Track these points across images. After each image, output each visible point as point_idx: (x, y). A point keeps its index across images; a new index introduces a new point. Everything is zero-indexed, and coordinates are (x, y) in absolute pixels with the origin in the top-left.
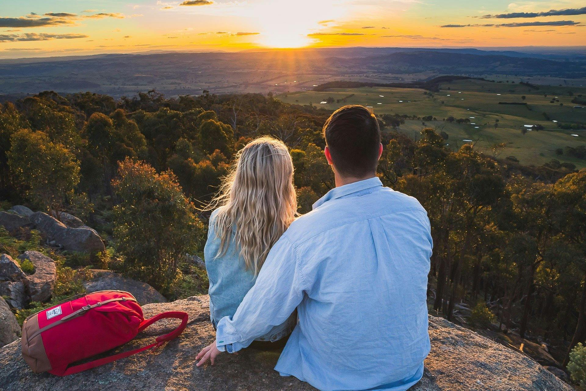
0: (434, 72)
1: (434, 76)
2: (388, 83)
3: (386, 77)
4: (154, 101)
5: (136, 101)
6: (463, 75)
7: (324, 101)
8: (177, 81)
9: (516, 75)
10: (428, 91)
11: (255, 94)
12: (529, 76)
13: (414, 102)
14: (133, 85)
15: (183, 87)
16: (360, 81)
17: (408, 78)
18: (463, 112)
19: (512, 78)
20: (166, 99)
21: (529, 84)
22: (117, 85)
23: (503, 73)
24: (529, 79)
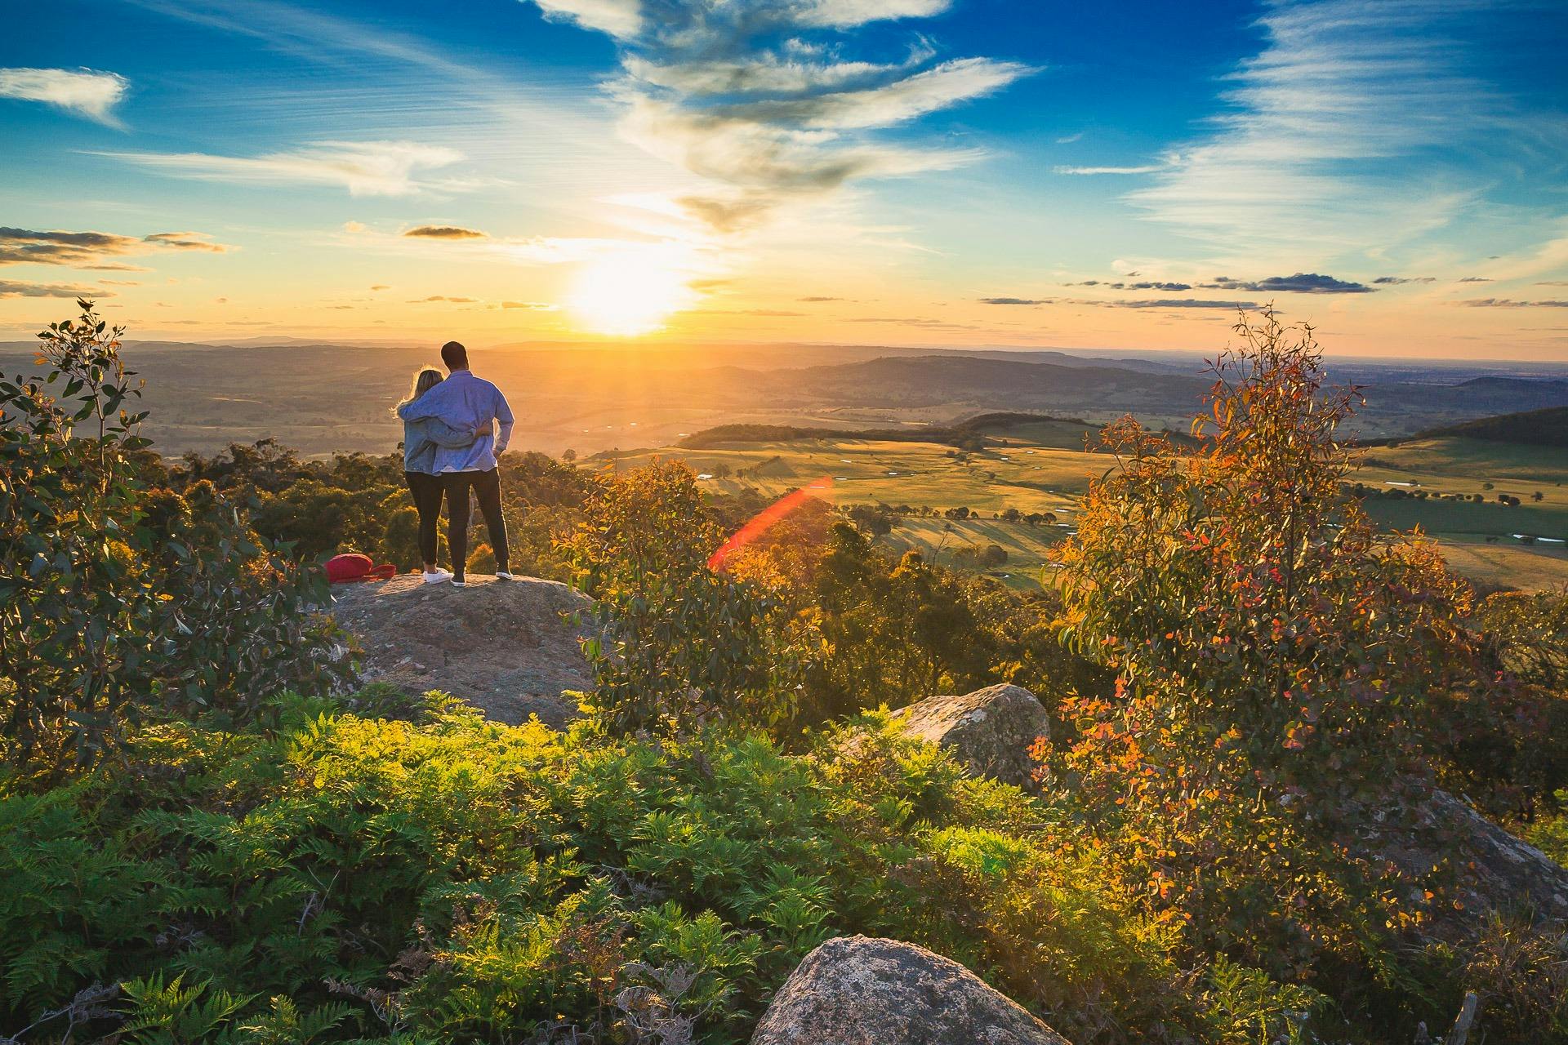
0: (968, 405)
1: (971, 414)
2: (861, 429)
3: (857, 415)
4: (271, 465)
5: (223, 464)
6: (1037, 413)
7: (706, 471)
8: (326, 417)
9: (1154, 414)
10: (956, 450)
11: (529, 453)
12: (1180, 415)
13: (923, 476)
14: (206, 423)
15: (343, 433)
16: (795, 426)
17: (911, 421)
18: (1041, 498)
19: (1144, 421)
20: (302, 461)
21: (1182, 434)
22: (161, 422)
23: (1124, 407)
24: (1181, 422)
